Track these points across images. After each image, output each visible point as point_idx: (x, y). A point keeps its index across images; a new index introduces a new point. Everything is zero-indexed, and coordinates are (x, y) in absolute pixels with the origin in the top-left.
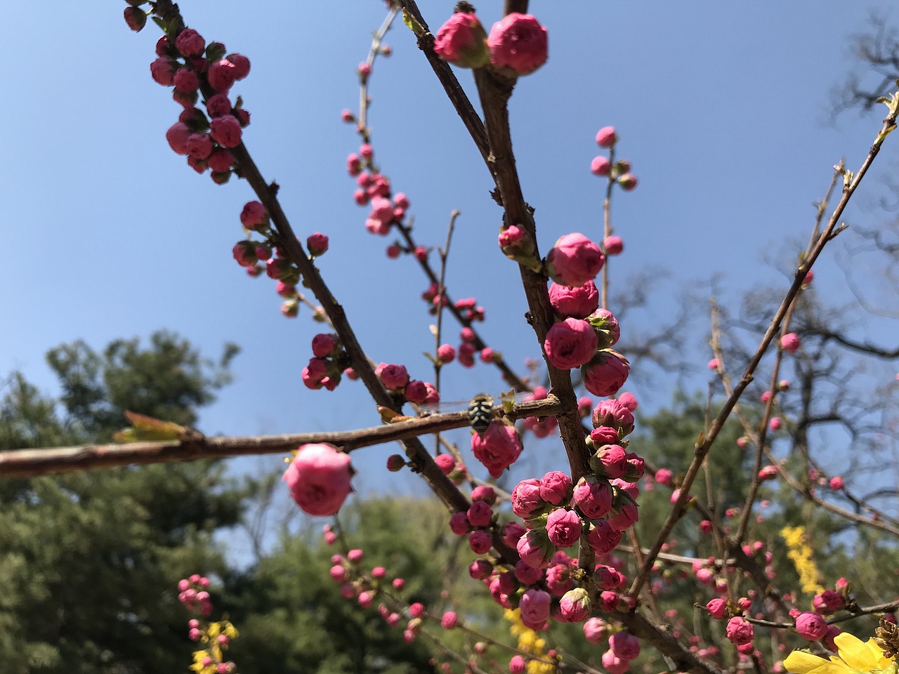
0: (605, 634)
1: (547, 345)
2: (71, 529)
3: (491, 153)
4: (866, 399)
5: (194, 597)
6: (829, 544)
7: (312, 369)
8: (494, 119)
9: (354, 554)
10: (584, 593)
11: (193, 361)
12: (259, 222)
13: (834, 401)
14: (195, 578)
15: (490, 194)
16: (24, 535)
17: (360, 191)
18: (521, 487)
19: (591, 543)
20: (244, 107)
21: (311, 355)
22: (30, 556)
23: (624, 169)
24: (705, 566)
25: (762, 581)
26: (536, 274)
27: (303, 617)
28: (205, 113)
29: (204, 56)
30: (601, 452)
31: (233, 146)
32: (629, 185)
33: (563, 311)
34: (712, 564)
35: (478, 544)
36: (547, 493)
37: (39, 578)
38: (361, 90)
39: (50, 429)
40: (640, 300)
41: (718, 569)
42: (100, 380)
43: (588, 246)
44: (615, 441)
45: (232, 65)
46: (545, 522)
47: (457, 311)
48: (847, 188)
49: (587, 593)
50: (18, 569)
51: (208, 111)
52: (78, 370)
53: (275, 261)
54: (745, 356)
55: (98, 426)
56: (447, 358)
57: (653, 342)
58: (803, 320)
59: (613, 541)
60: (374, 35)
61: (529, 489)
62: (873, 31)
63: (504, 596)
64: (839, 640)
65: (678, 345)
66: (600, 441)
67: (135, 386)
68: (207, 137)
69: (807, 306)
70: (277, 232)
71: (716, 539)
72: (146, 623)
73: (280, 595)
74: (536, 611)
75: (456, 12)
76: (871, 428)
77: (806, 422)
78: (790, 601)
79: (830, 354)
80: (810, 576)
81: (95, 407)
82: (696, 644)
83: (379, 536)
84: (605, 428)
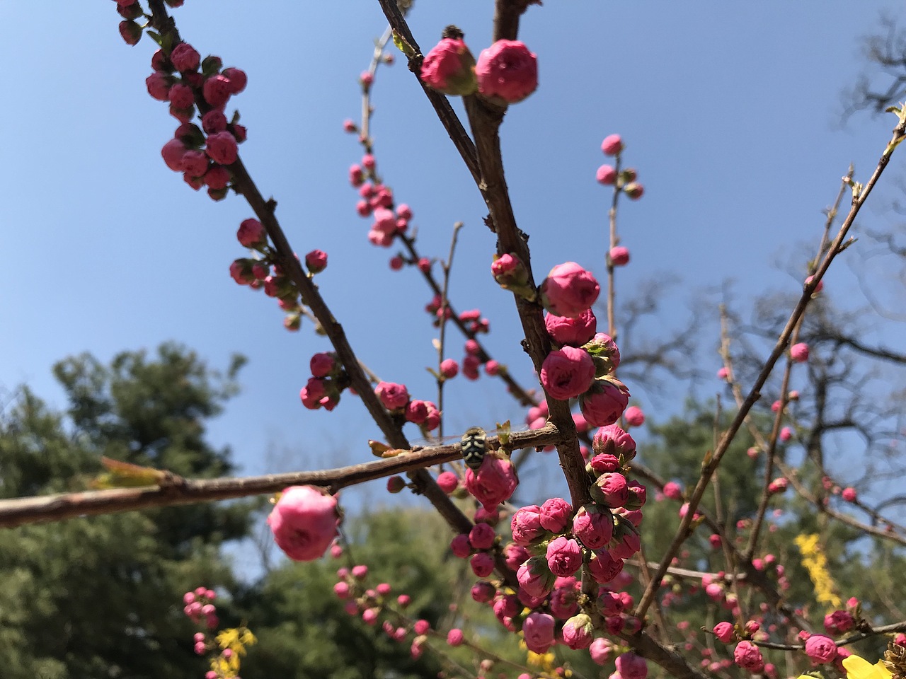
0: (611, 655)
1: (544, 374)
2: (78, 543)
3: (483, 180)
4: (880, 404)
5: (199, 611)
6: (845, 553)
7: (310, 389)
8: (485, 147)
9: (358, 570)
10: (588, 620)
11: (200, 372)
12: (256, 239)
13: (848, 407)
14: (201, 590)
15: (483, 221)
16: (31, 549)
17: (362, 203)
18: (521, 514)
19: (593, 572)
20: (241, 122)
21: (309, 375)
22: (36, 571)
23: (630, 177)
24: (714, 581)
25: (773, 597)
26: (531, 303)
27: (313, 630)
28: (202, 129)
29: (200, 70)
30: (601, 481)
31: (229, 162)
32: (636, 194)
33: (560, 339)
34: (722, 579)
35: (480, 567)
36: (547, 521)
37: (45, 593)
38: (363, 99)
39: (57, 442)
40: (651, 307)
41: (728, 584)
42: (107, 393)
43: (583, 276)
44: (616, 468)
45: (227, 81)
46: (545, 549)
47: (461, 323)
48: (855, 200)
49: (590, 619)
50: (26, 584)
51: (204, 127)
52: (84, 382)
53: (274, 279)
54: (757, 362)
55: (105, 439)
56: (451, 373)
57: (665, 348)
58: (817, 326)
59: (614, 569)
60: (376, 43)
61: (529, 516)
62: (884, 32)
63: (507, 619)
64: (848, 664)
65: (689, 351)
66: (601, 469)
67: (141, 399)
68: (202, 154)
69: (820, 311)
70: (275, 249)
71: (726, 553)
72: (154, 638)
73: (289, 608)
74: (540, 634)
75: (444, 38)
76: (887, 434)
77: (820, 429)
78: (801, 616)
79: (845, 359)
80: (825, 585)
81: (102, 420)
82: (708, 657)
83: (389, 548)
84: (606, 455)
